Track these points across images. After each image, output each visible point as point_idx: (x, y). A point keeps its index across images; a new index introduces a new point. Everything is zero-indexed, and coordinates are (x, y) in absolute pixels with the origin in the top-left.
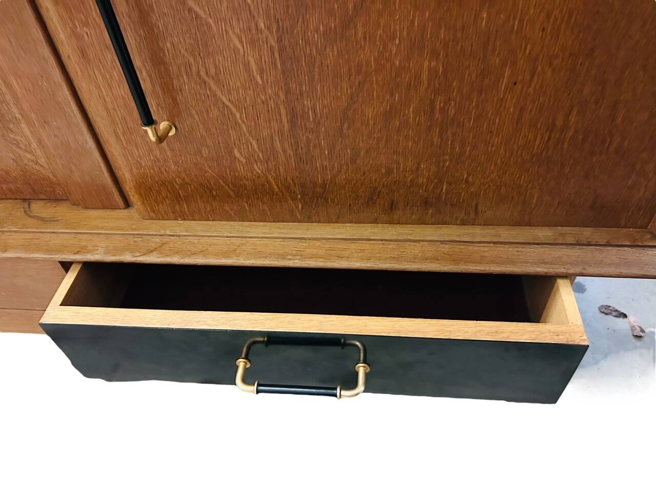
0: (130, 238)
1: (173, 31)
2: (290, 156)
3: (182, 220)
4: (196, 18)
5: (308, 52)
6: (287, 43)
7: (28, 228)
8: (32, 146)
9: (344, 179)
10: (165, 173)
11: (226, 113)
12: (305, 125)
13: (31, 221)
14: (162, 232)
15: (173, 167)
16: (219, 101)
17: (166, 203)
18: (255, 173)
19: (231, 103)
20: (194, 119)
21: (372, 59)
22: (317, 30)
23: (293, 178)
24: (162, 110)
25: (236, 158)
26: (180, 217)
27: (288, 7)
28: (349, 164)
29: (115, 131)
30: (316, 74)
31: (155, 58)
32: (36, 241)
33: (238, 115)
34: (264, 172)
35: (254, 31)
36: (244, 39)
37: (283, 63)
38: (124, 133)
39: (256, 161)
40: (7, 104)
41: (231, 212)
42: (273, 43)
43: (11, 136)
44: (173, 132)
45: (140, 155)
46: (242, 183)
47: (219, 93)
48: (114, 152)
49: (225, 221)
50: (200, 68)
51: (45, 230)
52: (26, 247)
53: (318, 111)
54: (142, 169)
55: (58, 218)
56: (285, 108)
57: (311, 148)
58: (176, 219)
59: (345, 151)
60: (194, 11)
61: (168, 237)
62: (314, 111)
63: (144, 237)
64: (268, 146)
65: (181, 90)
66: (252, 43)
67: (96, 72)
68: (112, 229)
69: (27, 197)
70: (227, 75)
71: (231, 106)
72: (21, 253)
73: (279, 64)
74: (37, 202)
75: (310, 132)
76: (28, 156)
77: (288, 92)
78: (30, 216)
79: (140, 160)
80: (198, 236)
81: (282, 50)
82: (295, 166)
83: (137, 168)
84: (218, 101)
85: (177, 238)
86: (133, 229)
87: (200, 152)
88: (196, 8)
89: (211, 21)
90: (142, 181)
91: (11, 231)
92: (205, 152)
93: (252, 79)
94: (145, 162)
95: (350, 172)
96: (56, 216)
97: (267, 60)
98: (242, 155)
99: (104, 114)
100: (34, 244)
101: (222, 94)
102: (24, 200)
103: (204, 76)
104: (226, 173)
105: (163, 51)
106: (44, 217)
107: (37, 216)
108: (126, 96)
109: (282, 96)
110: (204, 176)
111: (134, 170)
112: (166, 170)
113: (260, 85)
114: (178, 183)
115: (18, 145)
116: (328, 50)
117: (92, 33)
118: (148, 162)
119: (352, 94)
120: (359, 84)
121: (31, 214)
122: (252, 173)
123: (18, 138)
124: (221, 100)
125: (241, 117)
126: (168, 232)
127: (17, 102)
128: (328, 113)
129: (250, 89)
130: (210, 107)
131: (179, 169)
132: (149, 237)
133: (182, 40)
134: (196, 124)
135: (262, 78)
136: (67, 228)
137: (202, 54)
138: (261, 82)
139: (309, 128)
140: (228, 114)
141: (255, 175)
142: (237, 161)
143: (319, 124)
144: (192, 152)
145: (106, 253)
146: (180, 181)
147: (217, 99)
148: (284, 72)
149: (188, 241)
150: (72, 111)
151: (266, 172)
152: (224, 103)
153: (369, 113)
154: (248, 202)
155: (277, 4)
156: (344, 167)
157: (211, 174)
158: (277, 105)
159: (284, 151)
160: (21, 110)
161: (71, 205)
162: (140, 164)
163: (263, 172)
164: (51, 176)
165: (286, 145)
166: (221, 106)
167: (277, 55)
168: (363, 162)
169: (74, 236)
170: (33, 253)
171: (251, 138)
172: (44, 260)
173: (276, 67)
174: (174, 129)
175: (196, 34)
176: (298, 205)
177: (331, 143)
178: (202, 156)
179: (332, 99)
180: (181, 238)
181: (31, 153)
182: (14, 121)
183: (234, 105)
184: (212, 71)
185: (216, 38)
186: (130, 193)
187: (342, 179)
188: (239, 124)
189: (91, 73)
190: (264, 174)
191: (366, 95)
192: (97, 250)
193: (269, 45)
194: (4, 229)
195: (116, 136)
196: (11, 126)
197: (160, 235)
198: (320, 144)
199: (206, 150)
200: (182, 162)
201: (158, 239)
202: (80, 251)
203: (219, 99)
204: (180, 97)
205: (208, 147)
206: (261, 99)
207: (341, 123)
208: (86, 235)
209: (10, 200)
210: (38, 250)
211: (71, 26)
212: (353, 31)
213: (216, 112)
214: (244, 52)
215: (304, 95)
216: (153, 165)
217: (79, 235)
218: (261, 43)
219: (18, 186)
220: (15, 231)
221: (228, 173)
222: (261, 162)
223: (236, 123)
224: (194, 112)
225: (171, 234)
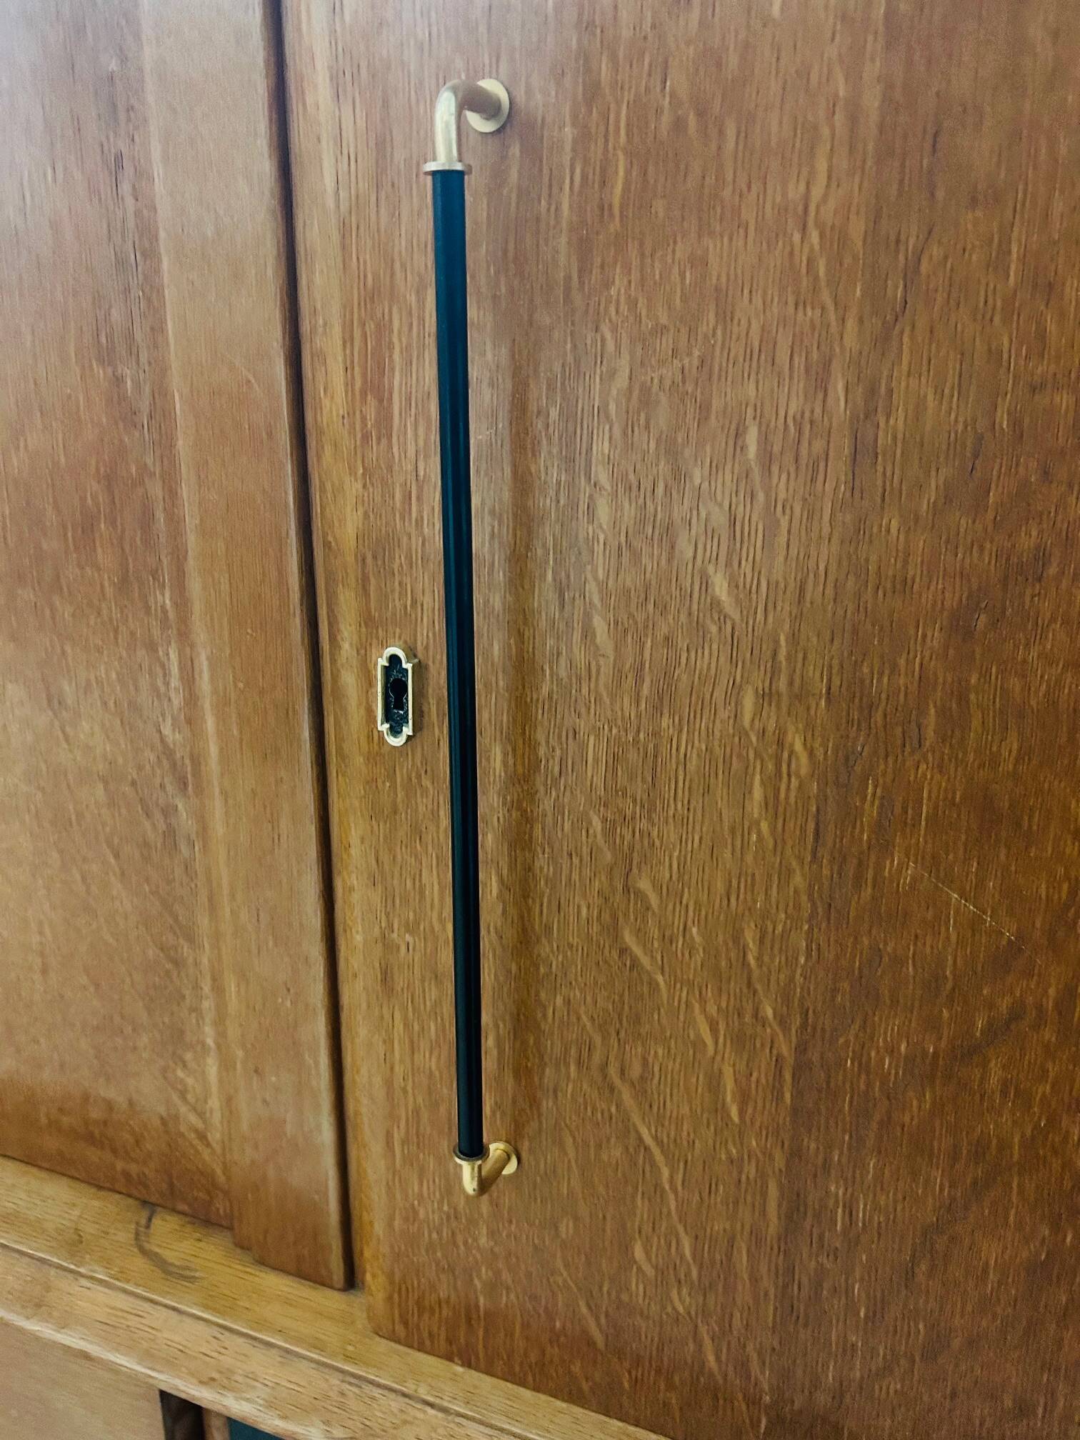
0: (335, 1380)
1: (576, 980)
2: (766, 1294)
3: (462, 1365)
4: (632, 968)
5: (862, 1087)
6: (815, 1058)
7: (128, 1281)
8: (210, 1102)
9: (896, 1391)
10: (462, 1247)
11: (641, 1162)
12: (821, 1237)
13: (140, 1263)
14: (409, 1388)
15: (483, 1241)
16: (633, 1134)
17: (440, 1314)
18: (669, 1309)
19: (658, 1144)
20: (566, 1154)
21: (1016, 1140)
22: (892, 1050)
23: (761, 1348)
24: (501, 1118)
25: (635, 1262)
26: (460, 1358)
27: (835, 991)
28: (917, 1359)
29: (388, 1132)
30: (872, 1135)
31: (522, 1017)
32: (133, 1321)
33: (666, 1173)
34: (693, 1313)
35: (748, 1019)
36: (722, 1027)
37: (798, 1094)
38: (405, 1142)
39: (680, 1282)
40: (200, 1016)
41: (584, 1383)
42: (785, 1050)
43: (180, 1073)
44: (511, 1168)
45: (421, 1195)
46: (630, 1321)
47: (636, 1118)
48: (369, 1171)
49: (564, 1400)
50: (612, 1058)
51: (161, 1299)
52: (108, 1330)
53: (861, 1215)
54: (416, 1225)
55: (197, 1274)
56: (781, 1187)
57: (825, 1292)
58: (450, 1358)
59: (912, 1324)
60: (631, 955)
61: (419, 1406)
62: (850, 1212)
63: (368, 1389)
64: (718, 1257)
65: (555, 1091)
66: (740, 1040)
67: (397, 1015)
68: (299, 1340)
69: (153, 1199)
70: (665, 1085)
71: (656, 1151)
72: (91, 1343)
73: (788, 1096)
74: (168, 1218)
75: (828, 1256)
76: (193, 1119)
77: (796, 1154)
78: (144, 1252)
79: (419, 1204)
80: (491, 1426)
81: (801, 1068)
82: (774, 1321)
83: (406, 1219)
84: (629, 1132)
85: (440, 1415)
86: (348, 1358)
87: (557, 1228)
88: (637, 950)
89: (660, 978)
90: (407, 1250)
91: (92, 1278)
92: (566, 1228)
93: (719, 1109)
94: (427, 1213)
95: (916, 1377)
96: (193, 1266)
97: (763, 1081)
98: (649, 1260)
99: (380, 1093)
100: (128, 1326)
101: (643, 1119)
102: (145, 1203)
103: (614, 1075)
104: (601, 1288)
105: (545, 1008)
106: (170, 1261)
107: (156, 1254)
108: (437, 1073)
109: (780, 1160)
110: (548, 1279)
111: (397, 1223)
112: (466, 1243)
113: (733, 1124)
114: (484, 1277)
115: (183, 1095)
116: (911, 1094)
117: (417, 947)
118: (433, 1212)
119: (953, 1199)
120: (975, 1183)
121: (147, 1246)
122: (663, 1308)
123: (190, 1081)
124: (637, 1132)
125: (671, 1177)
126: (423, 1393)
127: (220, 1021)
128: (883, 1225)
129: (708, 1127)
130: (608, 1140)
131: (496, 1249)
132: (376, 1392)
133: (589, 999)
134: (566, 1166)
135: (742, 1113)
136: (206, 1307)
137: (622, 1034)
138: (736, 1119)
139: (829, 1246)
140: (644, 1163)
141: (667, 1314)
142: (635, 1267)
143: (857, 1245)
144: (537, 1221)
145: (270, 1405)
146: (490, 1273)
147: (626, 1129)
148: (795, 1111)
149: (462, 1431)
150: (317, 1063)
151: (697, 1314)
152: (640, 1139)
153: (991, 1252)
154: (634, 1373)
155: (813, 982)
156: (902, 1362)
157: (565, 1281)
158: (762, 1175)
159: (755, 1280)
160: (221, 1034)
161: (231, 1246)
162: (416, 1213)
163: (689, 1313)
164: (219, 1171)
165: (763, 1269)
166: (632, 1141)
167: (788, 1076)
168: (957, 1365)
169: (215, 1331)
170: (117, 1350)
171: (681, 1229)
172: (133, 1378)
173: (779, 1097)
174: (514, 1161)
175: (622, 996)
176: (759, 1421)
177: (879, 1295)
178: (557, 1234)
179: (900, 1197)
180: (450, 1418)
181: (201, 1115)
182: (199, 1048)
183: (662, 1151)
184: (636, 1071)
185: (662, 1010)
186: (368, 1267)
187: (891, 1391)
188: (663, 1190)
189: (387, 1016)
190: (691, 1318)
191: (990, 1213)
192: (254, 1387)
193: (775, 1052)
194: (80, 1270)
195: (388, 1143)
196: (188, 1056)
197: (404, 1395)
198: (848, 1290)
199: (571, 1224)
200: (508, 1236)
201: (395, 1403)
202: (213, 1379)
203: (631, 1127)
204: (550, 1104)
205: (576, 1219)
206: (728, 1152)
207: (913, 1256)
208: (240, 1340)
209: (117, 1196)
210: (129, 1348)
211: (383, 925)
212: (977, 1073)
213: (617, 1153)
214: (716, 1052)
215: (833, 1172)
216: (442, 1224)
217: (227, 1334)
218: (758, 1045)
219: (147, 1172)
220: (101, 1282)
221: (605, 1289)
222: (691, 1288)
223: (657, 1186)
224: (569, 1141)
225: (431, 1399)
